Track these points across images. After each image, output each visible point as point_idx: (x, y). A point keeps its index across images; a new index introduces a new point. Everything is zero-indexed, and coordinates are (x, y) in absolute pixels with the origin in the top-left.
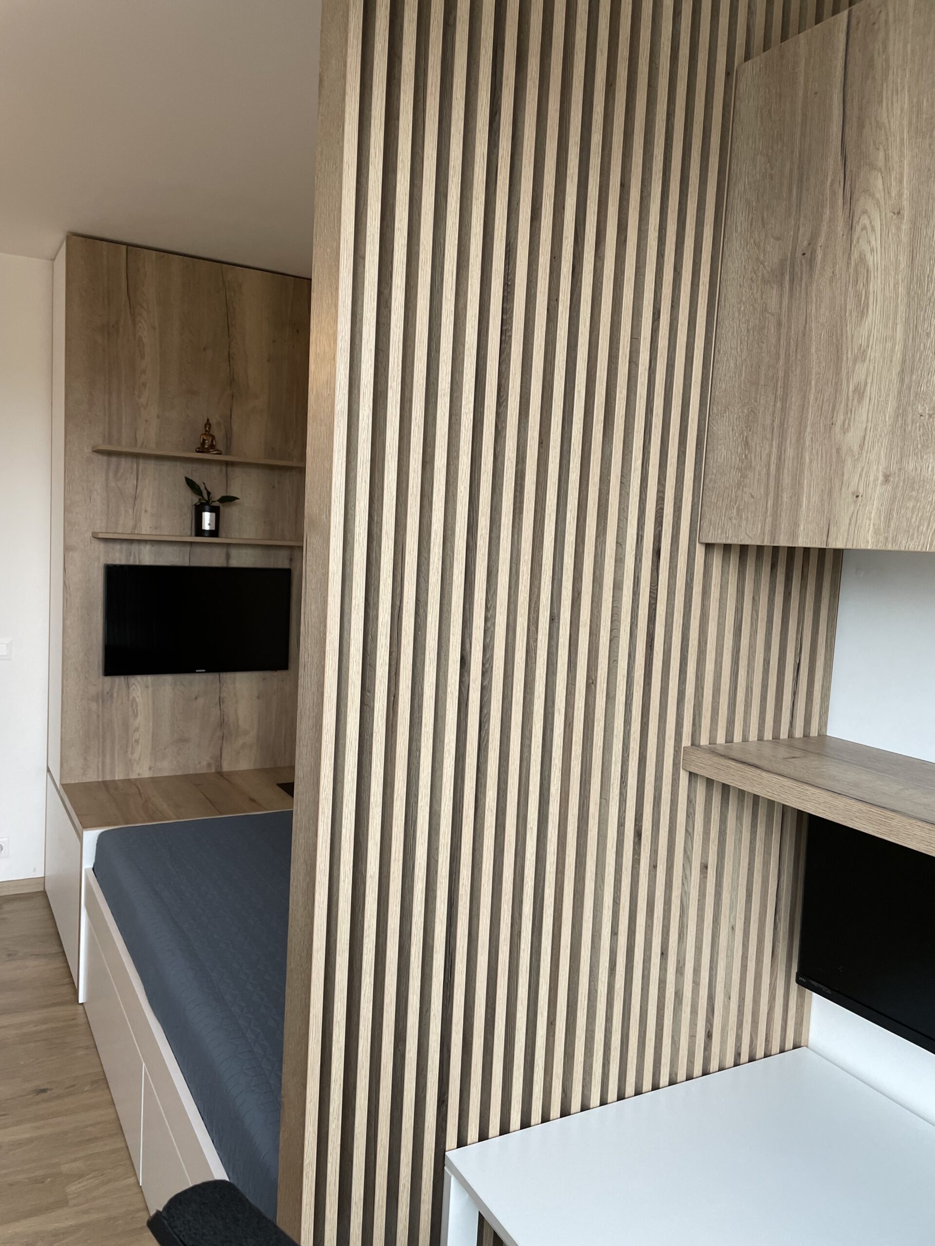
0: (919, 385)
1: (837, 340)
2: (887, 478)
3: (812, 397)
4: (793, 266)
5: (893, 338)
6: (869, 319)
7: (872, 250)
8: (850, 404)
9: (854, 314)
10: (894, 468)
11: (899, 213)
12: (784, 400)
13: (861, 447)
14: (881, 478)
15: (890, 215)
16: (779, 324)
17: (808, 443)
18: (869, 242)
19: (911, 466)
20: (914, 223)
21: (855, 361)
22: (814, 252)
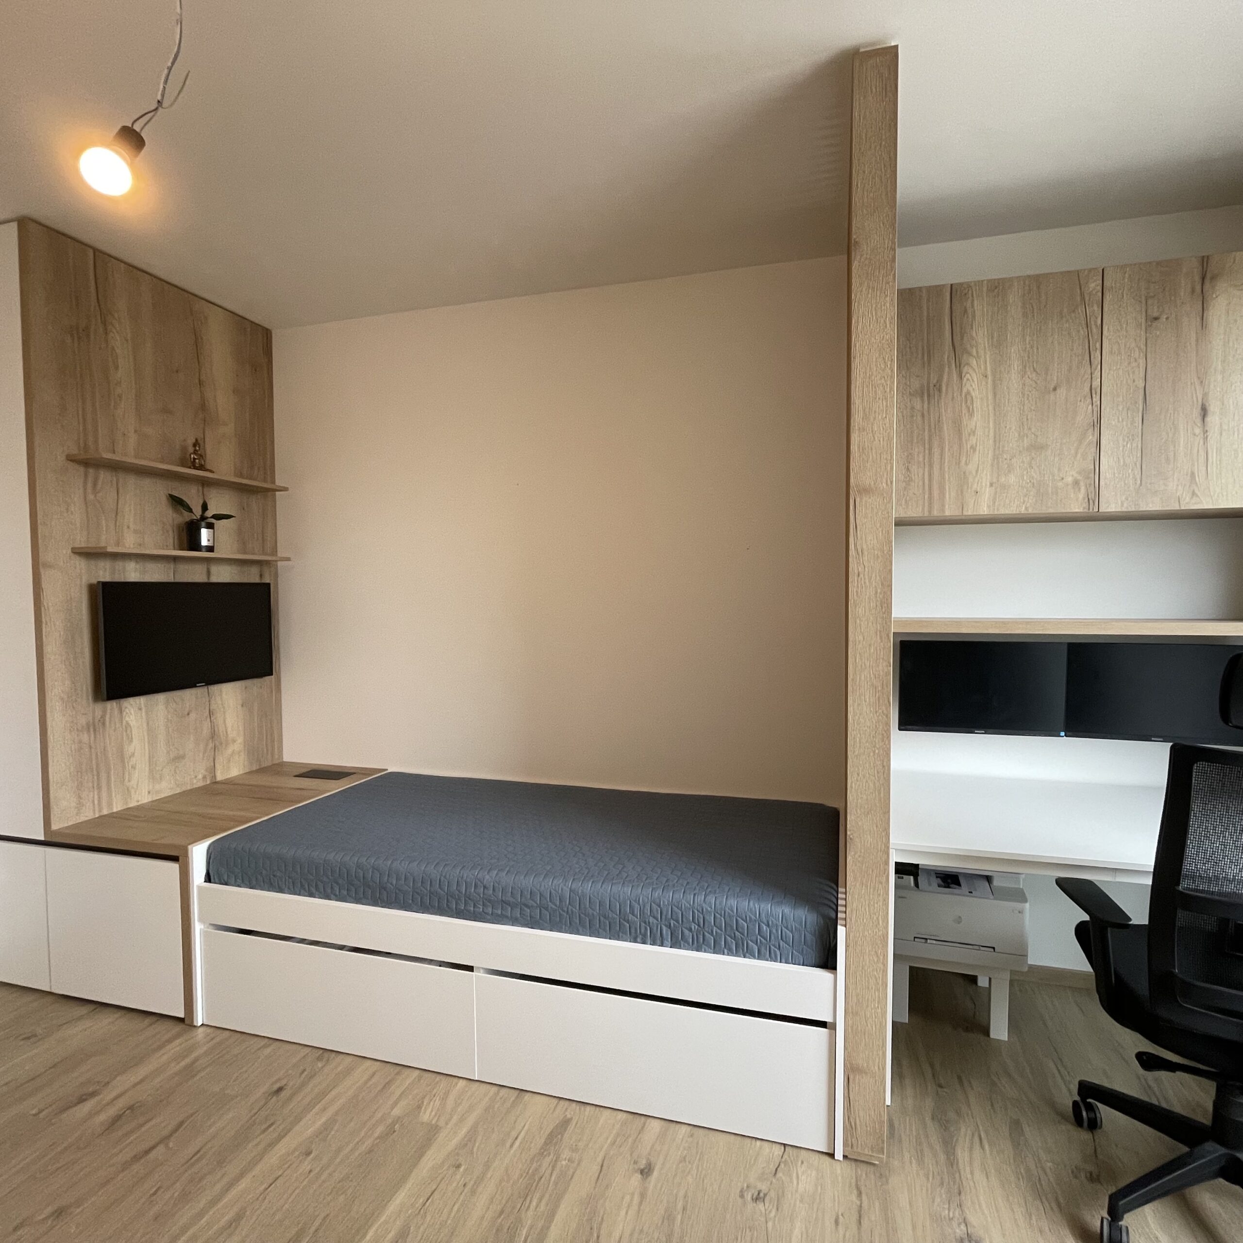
0: (1003, 446)
1: (959, 425)
2: (991, 485)
3: (947, 449)
4: (928, 390)
5: (989, 427)
6: (975, 419)
7: (973, 389)
8: (969, 453)
9: (967, 415)
10: (995, 480)
11: (986, 377)
12: (930, 449)
13: (977, 471)
14: (988, 484)
15: (981, 377)
16: (923, 416)
17: (946, 469)
18: (971, 386)
19: (1003, 479)
20: (994, 381)
21: (969, 435)
22: (940, 386)
